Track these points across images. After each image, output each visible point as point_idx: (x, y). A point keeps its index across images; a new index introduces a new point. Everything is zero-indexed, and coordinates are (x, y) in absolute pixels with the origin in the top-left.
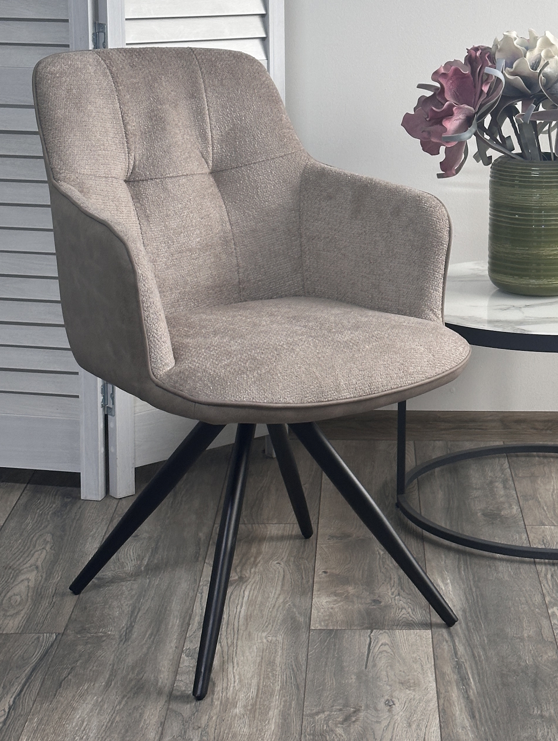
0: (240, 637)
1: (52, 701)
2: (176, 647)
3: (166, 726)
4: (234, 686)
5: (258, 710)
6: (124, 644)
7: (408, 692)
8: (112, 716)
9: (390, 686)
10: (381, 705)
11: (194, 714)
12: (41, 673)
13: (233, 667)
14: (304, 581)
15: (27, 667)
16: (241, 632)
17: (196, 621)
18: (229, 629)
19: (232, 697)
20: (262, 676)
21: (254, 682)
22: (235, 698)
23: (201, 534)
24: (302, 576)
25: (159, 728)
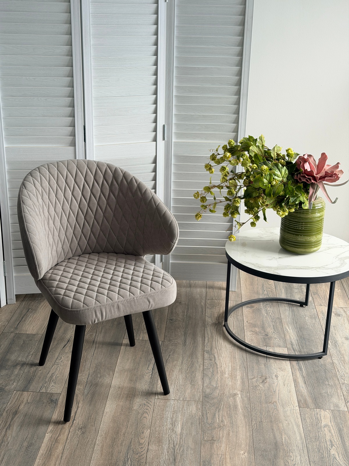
0: (222, 347)
3: (204, 380)
4: (224, 366)
5: (233, 376)
7: (283, 372)
8: (186, 374)
9: (276, 369)
10: (274, 377)
13: (222, 358)
14: (241, 325)
16: (222, 344)
18: (218, 343)
20: (232, 363)
21: (230, 365)
22: (225, 370)
23: (202, 303)
24: (239, 323)
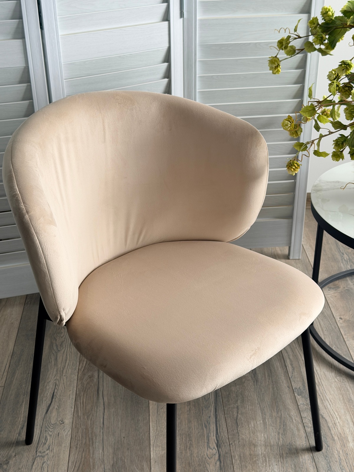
1: (239, 439)
2: (288, 387)
6: (257, 384)
8: (280, 451)
11: (327, 449)
12: (221, 411)
13: (330, 404)
14: (333, 327)
15: (210, 406)
17: (289, 363)
19: (342, 432)
20: (351, 413)
22: (345, 433)
24: (329, 322)
25: (312, 463)
